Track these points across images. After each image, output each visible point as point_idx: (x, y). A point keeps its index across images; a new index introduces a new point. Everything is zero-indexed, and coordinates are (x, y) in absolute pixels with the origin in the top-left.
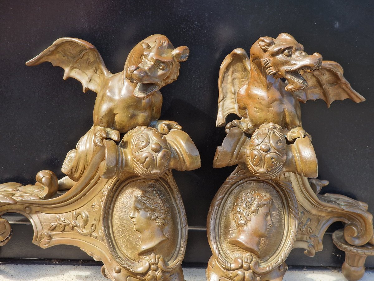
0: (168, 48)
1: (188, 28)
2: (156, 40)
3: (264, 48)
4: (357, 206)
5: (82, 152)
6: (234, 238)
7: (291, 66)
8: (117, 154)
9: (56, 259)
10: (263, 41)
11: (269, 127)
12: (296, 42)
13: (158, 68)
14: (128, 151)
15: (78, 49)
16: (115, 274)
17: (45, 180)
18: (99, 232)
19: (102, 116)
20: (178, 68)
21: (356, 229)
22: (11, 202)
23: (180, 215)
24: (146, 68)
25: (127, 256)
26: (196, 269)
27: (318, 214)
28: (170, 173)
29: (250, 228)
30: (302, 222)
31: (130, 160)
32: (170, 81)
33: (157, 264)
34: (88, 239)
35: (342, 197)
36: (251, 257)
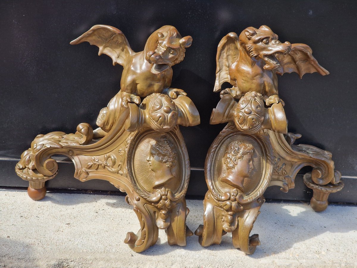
0: (176, 37)
1: (193, 15)
2: (168, 32)
3: (249, 37)
4: (323, 155)
5: (112, 110)
6: (225, 177)
7: (268, 51)
8: (138, 114)
9: (91, 190)
10: (248, 32)
11: (251, 95)
12: (272, 33)
13: (169, 53)
14: (146, 111)
15: (110, 33)
16: (136, 202)
17: (84, 131)
18: (124, 171)
19: (127, 85)
20: (183, 52)
21: (321, 172)
22: (58, 147)
23: (184, 159)
24: (161, 53)
25: (144, 189)
26: (197, 200)
27: (291, 160)
28: (177, 128)
29: (236, 171)
30: (278, 166)
31: (148, 119)
32: (177, 62)
33: (167, 195)
34: (116, 176)
35: (311, 147)
36: (237, 192)
